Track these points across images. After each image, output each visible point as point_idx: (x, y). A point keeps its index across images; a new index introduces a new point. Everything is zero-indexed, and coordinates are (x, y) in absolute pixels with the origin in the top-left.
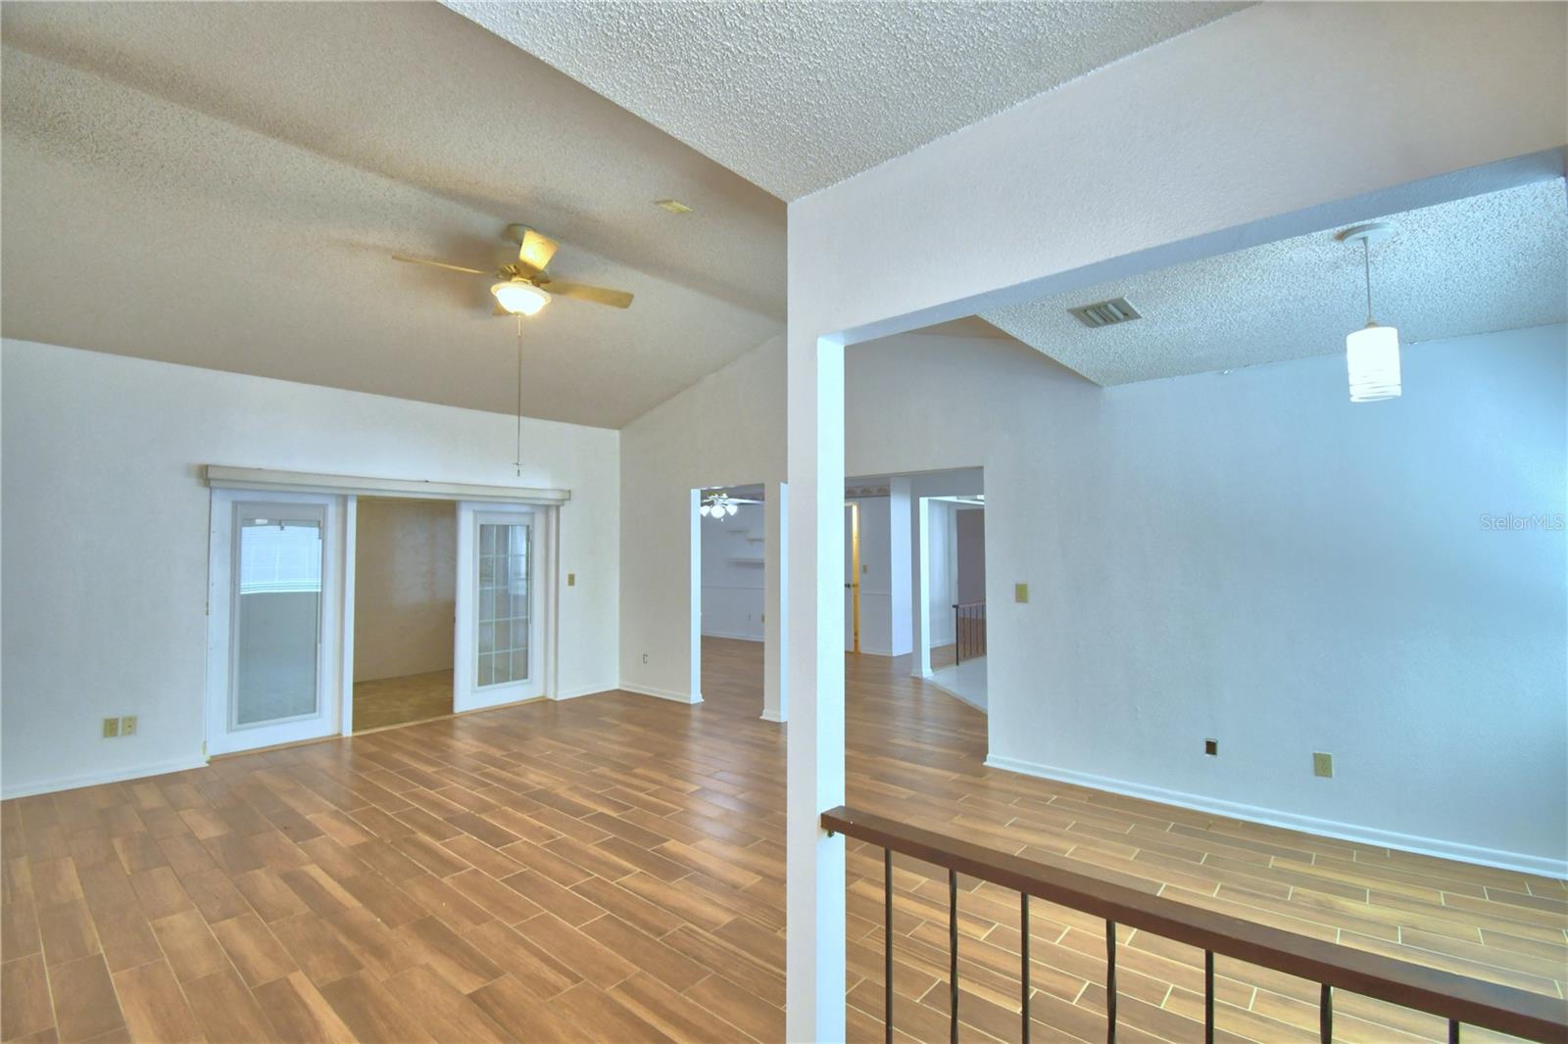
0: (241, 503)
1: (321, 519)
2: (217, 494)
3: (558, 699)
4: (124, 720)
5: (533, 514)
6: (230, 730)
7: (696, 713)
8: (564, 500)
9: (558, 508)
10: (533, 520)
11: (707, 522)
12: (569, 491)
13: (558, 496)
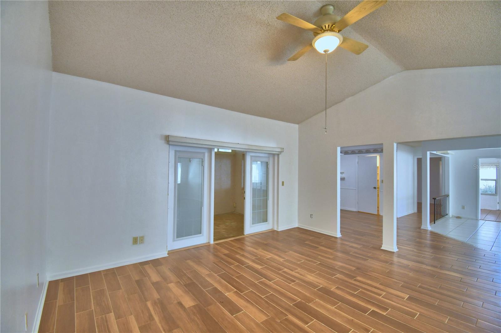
0: (178, 151)
1: (203, 158)
2: (170, 146)
4: (140, 237)
5: (269, 157)
6: (174, 240)
7: (339, 241)
8: (281, 152)
9: (278, 155)
12: (283, 148)
13: (279, 150)
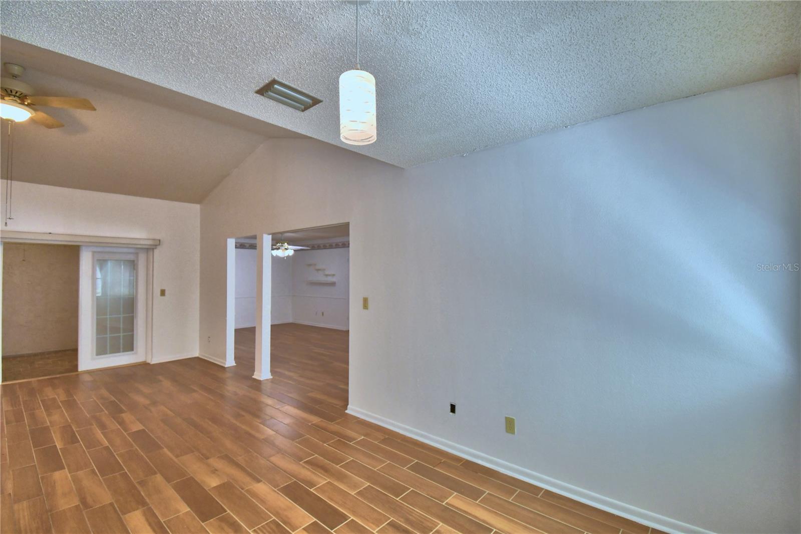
3: (153, 362)
5: (137, 254)
8: (156, 245)
9: (152, 250)
10: (137, 257)
11: (275, 260)
12: (160, 240)
13: (150, 242)
